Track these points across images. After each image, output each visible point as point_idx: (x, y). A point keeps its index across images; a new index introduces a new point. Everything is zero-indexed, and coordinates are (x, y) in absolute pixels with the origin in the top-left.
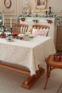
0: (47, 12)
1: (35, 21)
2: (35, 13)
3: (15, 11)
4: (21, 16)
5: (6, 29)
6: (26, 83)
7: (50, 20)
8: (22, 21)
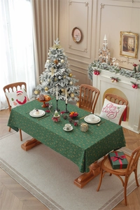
0: (135, 65)
1: (115, 79)
2: (117, 64)
3: (88, 50)
4: (95, 66)
5: (71, 83)
6: (80, 180)
7: (137, 83)
8: (96, 74)
